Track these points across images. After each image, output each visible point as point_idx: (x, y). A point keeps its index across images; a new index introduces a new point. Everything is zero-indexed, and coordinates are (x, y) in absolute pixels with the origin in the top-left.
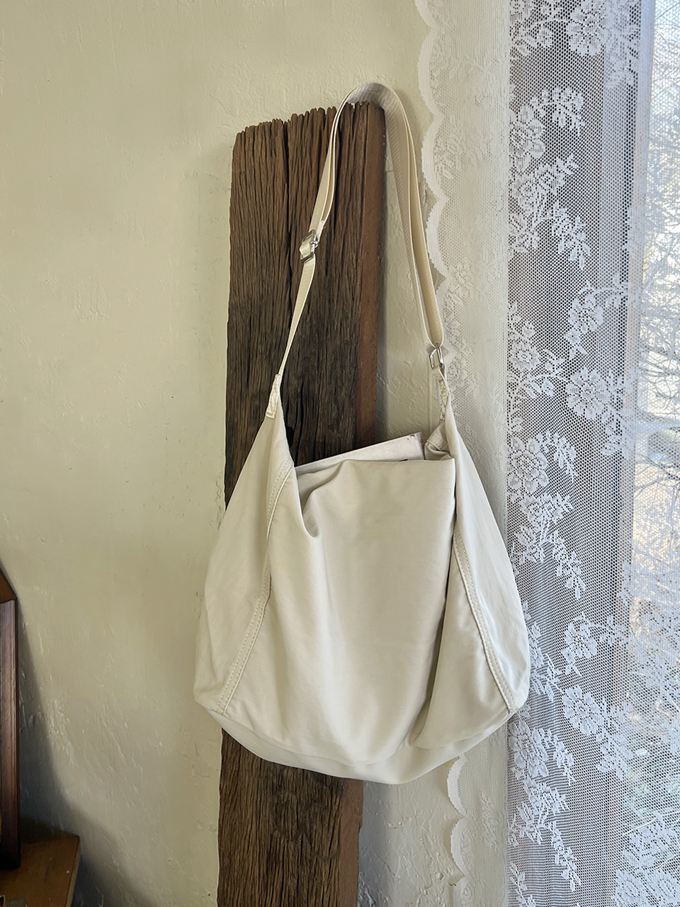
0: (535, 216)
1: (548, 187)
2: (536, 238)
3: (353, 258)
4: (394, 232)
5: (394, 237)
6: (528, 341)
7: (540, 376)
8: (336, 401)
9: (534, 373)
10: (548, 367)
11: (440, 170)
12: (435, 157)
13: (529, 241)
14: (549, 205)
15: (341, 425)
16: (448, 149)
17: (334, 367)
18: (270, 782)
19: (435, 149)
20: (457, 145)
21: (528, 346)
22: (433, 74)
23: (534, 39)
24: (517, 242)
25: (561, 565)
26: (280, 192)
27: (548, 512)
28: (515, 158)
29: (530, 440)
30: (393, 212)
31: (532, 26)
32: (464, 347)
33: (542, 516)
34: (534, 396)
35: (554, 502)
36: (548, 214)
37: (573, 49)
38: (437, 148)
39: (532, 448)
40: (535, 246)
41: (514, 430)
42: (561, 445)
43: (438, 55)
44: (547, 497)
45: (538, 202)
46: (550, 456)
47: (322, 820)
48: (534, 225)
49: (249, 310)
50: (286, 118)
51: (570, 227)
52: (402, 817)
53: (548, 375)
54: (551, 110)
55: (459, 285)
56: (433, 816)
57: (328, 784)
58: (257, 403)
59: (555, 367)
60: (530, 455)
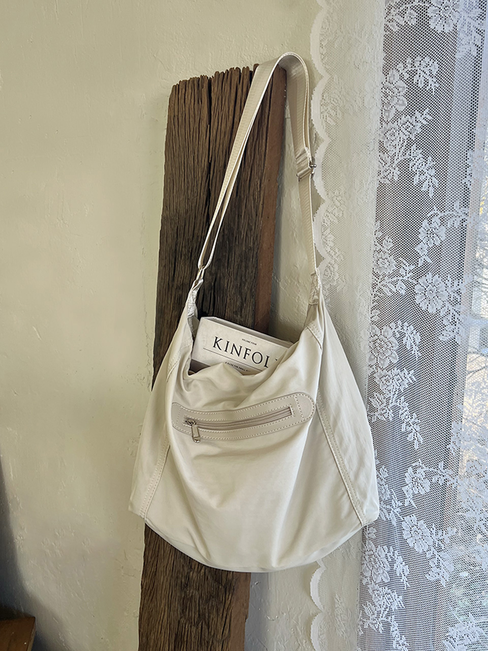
0: (397, 155)
1: (407, 133)
2: (397, 172)
3: (257, 184)
4: (290, 164)
5: (290, 169)
6: (387, 252)
7: (395, 279)
8: (241, 294)
9: (390, 276)
10: (402, 271)
11: (325, 117)
12: (322, 107)
13: (391, 174)
14: (409, 147)
15: (243, 312)
16: (332, 102)
17: (240, 267)
18: (179, 582)
19: (321, 101)
20: (339, 99)
21: (387, 256)
22: (322, 43)
23: (402, 18)
24: (382, 175)
25: (405, 422)
26: (204, 132)
27: (397, 382)
28: (383, 110)
29: (385, 328)
30: (289, 149)
31: (401, 8)
32: (337, 255)
33: (392, 386)
34: (390, 294)
35: (402, 375)
36: (407, 154)
37: (432, 27)
38: (323, 100)
39: (386, 334)
40: (396, 178)
41: (373, 319)
42: (409, 331)
43: (327, 28)
44: (396, 371)
45: (400, 145)
46: (400, 340)
47: (217, 611)
48: (396, 162)
49: (177, 221)
50: (210, 75)
51: (424, 165)
52: (279, 613)
53: (401, 278)
54: (413, 73)
55: (335, 207)
56: (302, 612)
57: (223, 585)
58: (180, 292)
59: (407, 272)
60: (384, 339)
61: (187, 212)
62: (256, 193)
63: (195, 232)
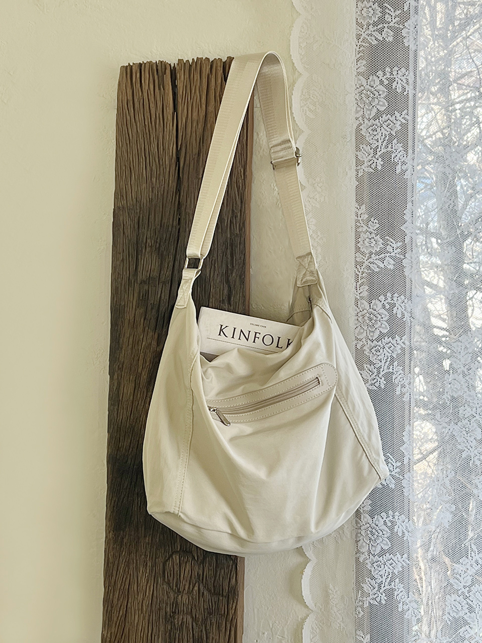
0: (379, 148)
1: (389, 130)
2: (380, 162)
3: (241, 172)
4: (259, 152)
6: (373, 232)
7: (383, 255)
9: (377, 254)
10: (389, 249)
11: (305, 111)
12: (302, 102)
13: (375, 164)
14: (390, 141)
15: (232, 299)
16: (311, 97)
17: (225, 255)
20: (318, 95)
21: (373, 235)
22: (301, 45)
23: (380, 35)
24: (366, 164)
25: (400, 385)
26: (170, 118)
27: (389, 350)
28: (365, 109)
29: (373, 302)
30: (258, 137)
31: (379, 27)
32: (319, 238)
33: (383, 354)
34: (377, 270)
35: (394, 342)
36: (389, 147)
37: (406, 45)
38: (302, 96)
39: (375, 307)
40: (379, 168)
41: (361, 295)
42: (400, 301)
43: (305, 32)
44: (387, 340)
45: (382, 139)
46: (390, 310)
48: (379, 154)
49: (138, 211)
50: (172, 60)
51: (405, 157)
53: (389, 254)
54: (391, 81)
55: (316, 193)
59: (395, 249)
60: (373, 311)
61: (151, 201)
62: (240, 181)
63: (163, 221)
